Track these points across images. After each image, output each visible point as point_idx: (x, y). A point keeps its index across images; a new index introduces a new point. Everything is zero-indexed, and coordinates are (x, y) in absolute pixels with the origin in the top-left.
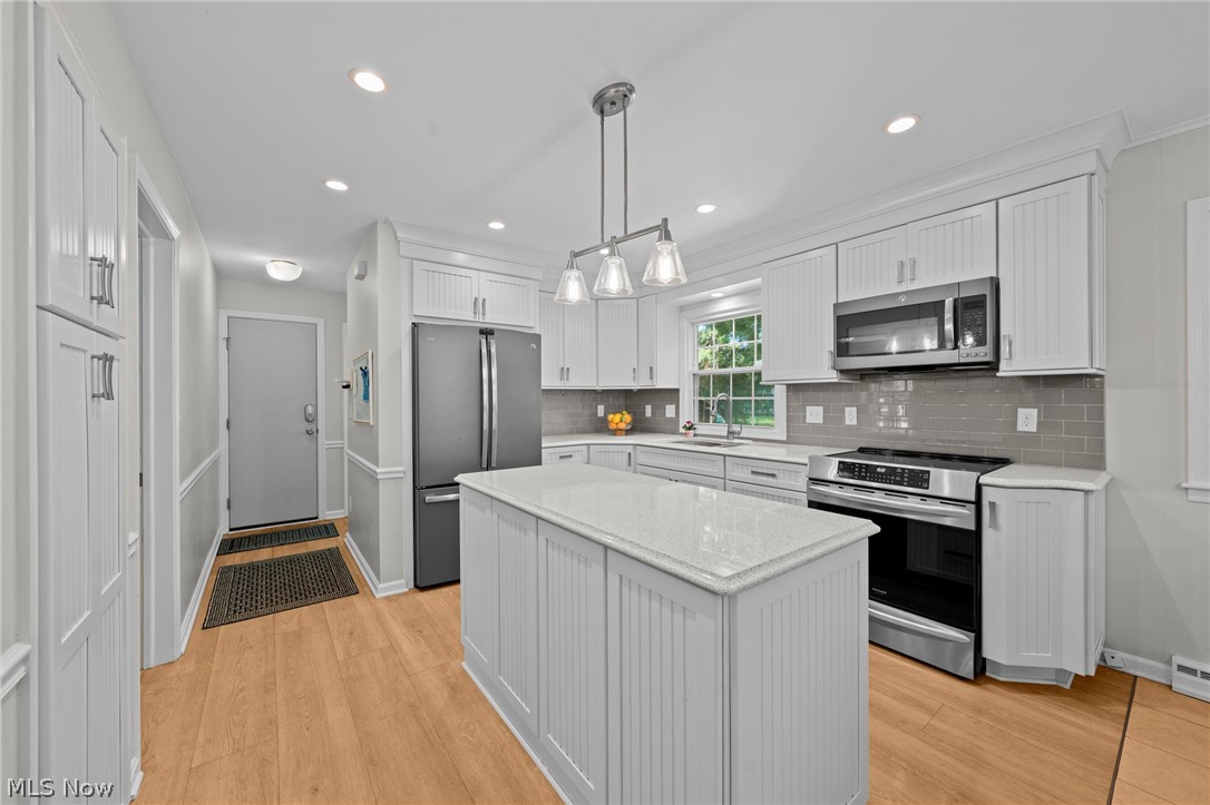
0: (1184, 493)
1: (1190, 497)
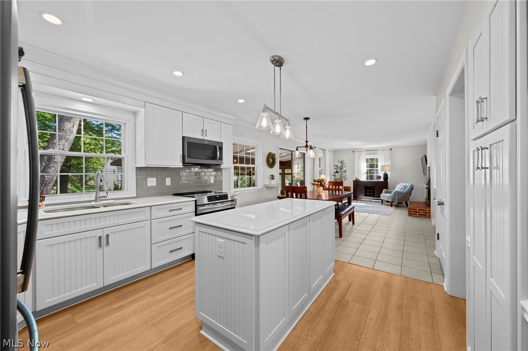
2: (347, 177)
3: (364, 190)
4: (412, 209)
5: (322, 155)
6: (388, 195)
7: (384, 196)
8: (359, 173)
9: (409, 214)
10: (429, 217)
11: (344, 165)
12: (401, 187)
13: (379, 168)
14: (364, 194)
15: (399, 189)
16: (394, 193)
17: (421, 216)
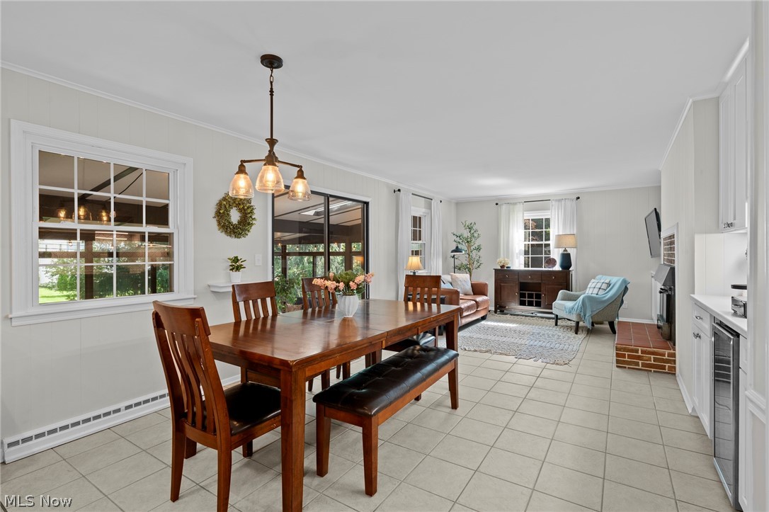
0: (9, 321)
1: (14, 324)
2: (482, 260)
3: (517, 290)
4: (625, 350)
5: (424, 210)
6: (569, 304)
7: (562, 305)
8: (508, 252)
9: (618, 362)
10: (672, 372)
11: (476, 235)
12: (599, 286)
13: (552, 242)
14: (517, 301)
15: (596, 291)
16: (583, 299)
17: (648, 367)
